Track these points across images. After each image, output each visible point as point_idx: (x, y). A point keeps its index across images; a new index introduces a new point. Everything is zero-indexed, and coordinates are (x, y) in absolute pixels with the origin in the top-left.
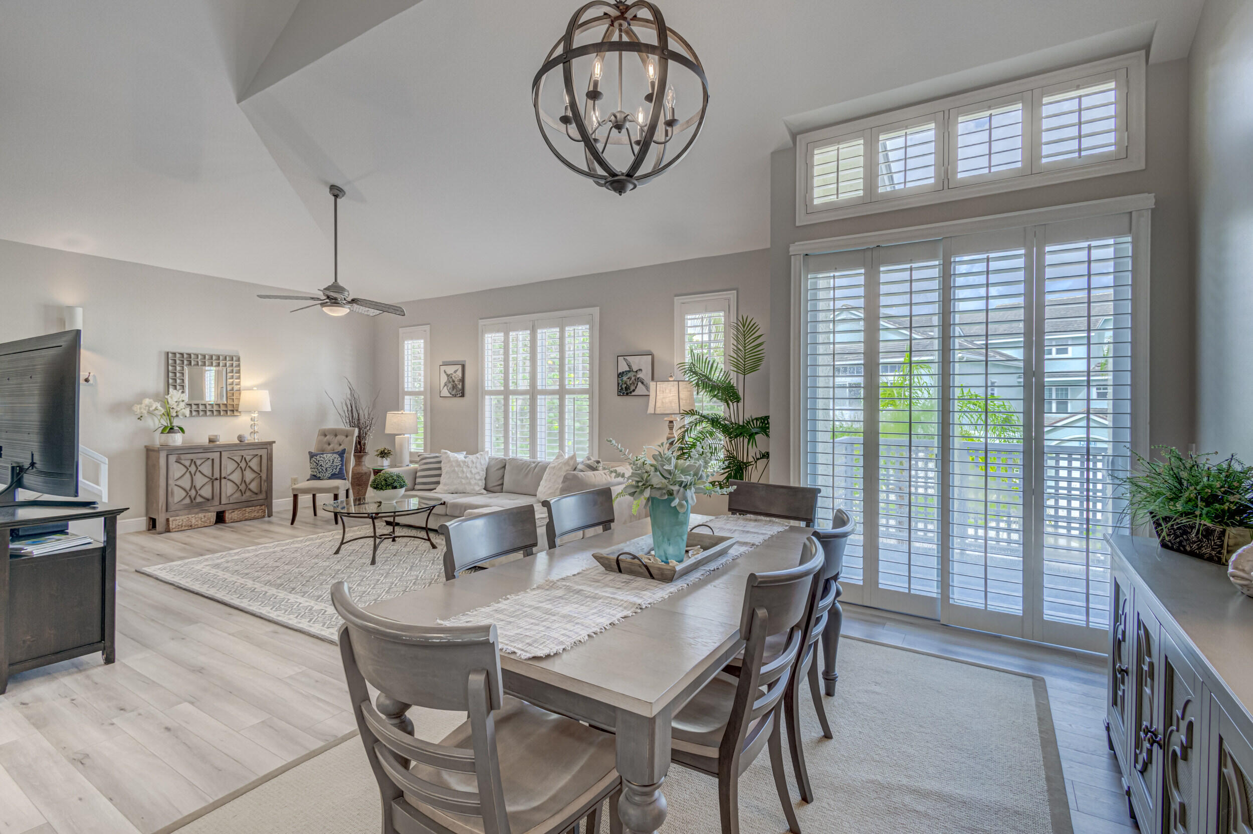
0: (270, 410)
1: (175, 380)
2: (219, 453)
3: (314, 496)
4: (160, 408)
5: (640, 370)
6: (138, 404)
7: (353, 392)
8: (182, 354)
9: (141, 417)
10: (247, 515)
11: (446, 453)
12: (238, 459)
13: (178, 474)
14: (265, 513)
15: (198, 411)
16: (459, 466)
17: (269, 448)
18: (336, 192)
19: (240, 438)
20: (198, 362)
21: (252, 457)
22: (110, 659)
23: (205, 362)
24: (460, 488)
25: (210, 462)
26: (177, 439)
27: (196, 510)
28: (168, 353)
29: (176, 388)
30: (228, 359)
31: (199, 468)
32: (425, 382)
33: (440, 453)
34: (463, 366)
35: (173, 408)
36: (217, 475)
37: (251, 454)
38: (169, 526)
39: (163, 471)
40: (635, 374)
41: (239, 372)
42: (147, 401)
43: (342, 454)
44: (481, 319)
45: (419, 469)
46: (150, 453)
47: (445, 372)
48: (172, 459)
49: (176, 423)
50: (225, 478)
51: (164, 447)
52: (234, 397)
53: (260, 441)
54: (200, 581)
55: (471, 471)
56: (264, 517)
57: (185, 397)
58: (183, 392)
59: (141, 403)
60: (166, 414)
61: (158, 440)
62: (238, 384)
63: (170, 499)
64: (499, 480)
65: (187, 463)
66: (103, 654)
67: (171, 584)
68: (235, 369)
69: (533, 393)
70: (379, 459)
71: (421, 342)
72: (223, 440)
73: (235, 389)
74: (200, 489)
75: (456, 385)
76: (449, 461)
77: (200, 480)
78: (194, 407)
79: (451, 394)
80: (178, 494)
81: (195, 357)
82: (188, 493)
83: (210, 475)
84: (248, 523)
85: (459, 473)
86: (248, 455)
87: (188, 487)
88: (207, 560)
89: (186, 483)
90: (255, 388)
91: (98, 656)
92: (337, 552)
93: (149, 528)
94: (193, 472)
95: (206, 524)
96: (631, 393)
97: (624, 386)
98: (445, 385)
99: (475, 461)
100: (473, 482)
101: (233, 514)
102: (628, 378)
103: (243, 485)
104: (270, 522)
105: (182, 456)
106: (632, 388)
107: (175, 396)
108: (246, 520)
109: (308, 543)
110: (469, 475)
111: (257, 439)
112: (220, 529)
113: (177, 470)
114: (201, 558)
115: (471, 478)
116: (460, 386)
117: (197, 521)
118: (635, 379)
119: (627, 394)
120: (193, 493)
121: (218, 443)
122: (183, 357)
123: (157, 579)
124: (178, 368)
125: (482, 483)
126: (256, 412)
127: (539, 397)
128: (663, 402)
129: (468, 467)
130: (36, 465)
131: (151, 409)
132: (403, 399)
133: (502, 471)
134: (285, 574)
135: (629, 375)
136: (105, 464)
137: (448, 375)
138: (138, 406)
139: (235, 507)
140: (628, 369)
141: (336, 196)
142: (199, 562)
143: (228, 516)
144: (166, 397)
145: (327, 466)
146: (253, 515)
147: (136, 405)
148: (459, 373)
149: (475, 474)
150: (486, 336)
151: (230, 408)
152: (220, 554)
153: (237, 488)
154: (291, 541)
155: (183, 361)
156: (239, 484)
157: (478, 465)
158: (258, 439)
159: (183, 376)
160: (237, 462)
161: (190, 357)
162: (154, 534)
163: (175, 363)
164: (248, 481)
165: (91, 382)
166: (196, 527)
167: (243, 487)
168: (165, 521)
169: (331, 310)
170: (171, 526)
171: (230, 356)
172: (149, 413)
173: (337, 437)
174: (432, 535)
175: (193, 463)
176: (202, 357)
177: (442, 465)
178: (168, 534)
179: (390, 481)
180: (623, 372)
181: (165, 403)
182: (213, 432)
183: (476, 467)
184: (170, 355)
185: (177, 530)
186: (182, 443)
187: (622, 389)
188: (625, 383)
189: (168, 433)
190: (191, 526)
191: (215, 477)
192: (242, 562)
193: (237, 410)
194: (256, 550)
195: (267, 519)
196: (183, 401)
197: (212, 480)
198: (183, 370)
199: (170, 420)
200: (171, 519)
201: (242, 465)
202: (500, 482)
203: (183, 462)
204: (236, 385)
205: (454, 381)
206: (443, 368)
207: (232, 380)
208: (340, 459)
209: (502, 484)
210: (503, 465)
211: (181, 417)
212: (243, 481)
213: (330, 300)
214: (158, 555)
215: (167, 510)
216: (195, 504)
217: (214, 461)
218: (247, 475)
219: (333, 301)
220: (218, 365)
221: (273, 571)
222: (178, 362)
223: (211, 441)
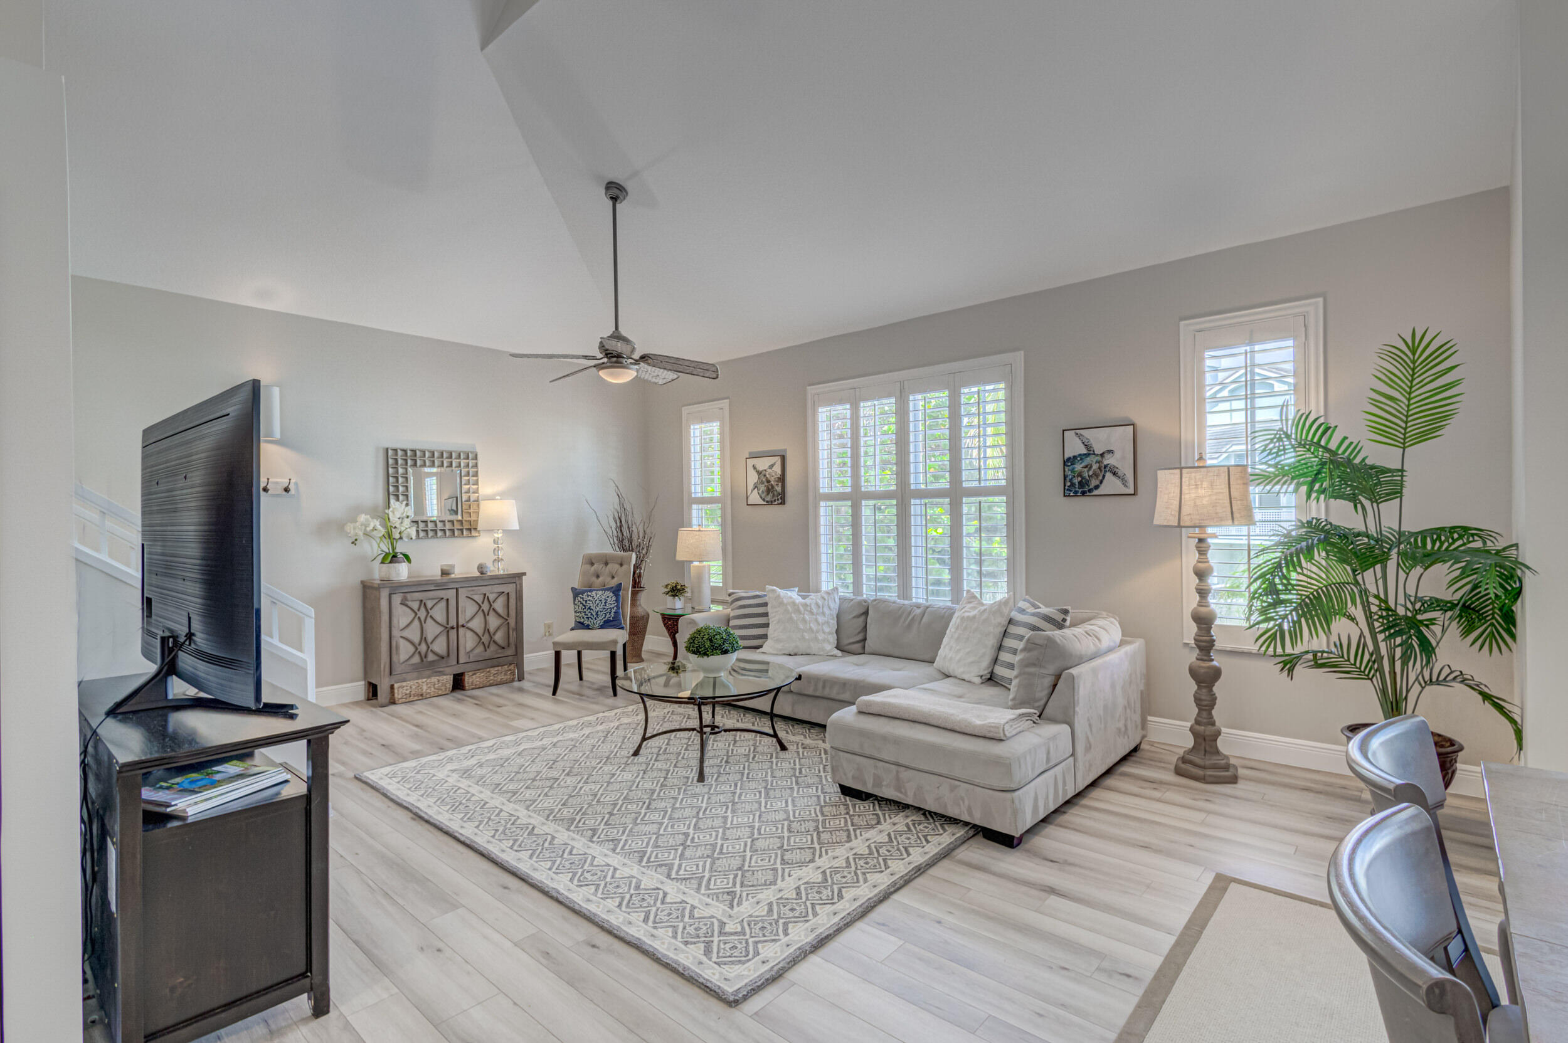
0: (518, 528)
1: (397, 487)
2: (455, 590)
3: (579, 653)
4: (379, 527)
5: (1110, 452)
6: (351, 522)
7: (622, 500)
8: (405, 451)
9: (356, 540)
10: (492, 678)
11: (773, 591)
12: (479, 598)
13: (403, 622)
14: (514, 675)
15: (426, 531)
16: (798, 611)
17: (518, 582)
18: (615, 192)
19: (481, 569)
20: (425, 461)
21: (497, 595)
22: (321, 1008)
23: (434, 461)
24: (802, 647)
25: (443, 603)
26: (402, 572)
27: (428, 672)
28: (387, 449)
29: (398, 500)
30: (462, 457)
31: (431, 613)
32: (723, 484)
33: (764, 590)
34: (783, 459)
35: (395, 527)
36: (453, 623)
37: (496, 591)
38: (393, 695)
39: (385, 617)
40: (1099, 458)
41: (476, 474)
42: (363, 518)
43: (617, 590)
44: (810, 385)
45: (731, 615)
46: (368, 591)
47: (754, 467)
48: (397, 599)
49: (400, 548)
50: (463, 626)
51: (386, 583)
52: (471, 511)
53: (506, 573)
54: (447, 804)
55: (816, 620)
56: (513, 681)
57: (410, 511)
58: (407, 505)
59: (356, 522)
60: (387, 537)
61: (378, 572)
62: (476, 492)
63: (395, 658)
64: (859, 633)
65: (415, 606)
66: (309, 998)
67: (406, 808)
68: (472, 471)
69: (903, 495)
70: (669, 599)
71: (715, 427)
72: (458, 573)
73: (472, 499)
74: (432, 643)
75: (773, 487)
76: (782, 604)
77: (432, 630)
78: (421, 525)
79: (764, 500)
80: (405, 651)
81: (422, 454)
82: (417, 649)
83: (444, 623)
84: (493, 690)
85: (799, 623)
86: (492, 592)
87: (416, 640)
88: (451, 759)
89: (414, 634)
90: (498, 497)
91: (303, 1002)
92: (636, 753)
93: (368, 695)
94: (423, 619)
95: (440, 692)
96: (1090, 491)
97: (1076, 481)
98: (755, 487)
99: (820, 603)
100: (821, 636)
101: (474, 676)
102: (1086, 467)
103: (487, 635)
104: (521, 690)
105: (409, 596)
106: (1094, 482)
107: (398, 509)
108: (491, 685)
109: (586, 731)
110: (814, 626)
111: (501, 569)
112: (459, 700)
113: (402, 616)
114: (442, 755)
115: (818, 632)
116: (779, 489)
117: (429, 688)
118: (1100, 468)
119: (1083, 494)
120: (423, 648)
121: (453, 576)
122: (406, 454)
123: (385, 795)
124: (401, 471)
125: (833, 638)
126: (500, 531)
127: (913, 501)
128: (1196, 506)
129: (811, 613)
130: (194, 638)
131: (368, 529)
132: (690, 509)
133: (862, 618)
134: (571, 796)
135: (1087, 461)
136: (311, 618)
137: (759, 473)
138: (352, 525)
139: (479, 667)
140: (1084, 451)
141: (614, 199)
142: (441, 764)
143: (468, 680)
144: (387, 511)
145: (598, 609)
146: (499, 678)
147: (349, 524)
148: (778, 469)
149: (823, 624)
150: (820, 410)
151: (466, 526)
152: (469, 747)
153: (478, 640)
154: (562, 725)
155: (406, 461)
156: (480, 634)
157: (827, 612)
158: (504, 570)
159: (407, 482)
160: (478, 604)
161: (415, 455)
162: (374, 706)
163: (397, 463)
164: (492, 630)
165: (292, 491)
166: (428, 696)
167: (486, 639)
168: (389, 689)
169: (611, 375)
170: (396, 695)
171: (464, 452)
172: (366, 534)
173: (609, 566)
174: (780, 726)
175: (423, 605)
176: (430, 455)
177: (769, 609)
178: (393, 707)
179: (718, 640)
180: (1075, 457)
181: (385, 520)
182: (446, 561)
183: (823, 614)
184: (390, 452)
185: (404, 700)
186: (408, 577)
187: (1073, 485)
188: (1080, 475)
189: (390, 562)
190: (422, 695)
191: (451, 625)
192: (502, 766)
193: (475, 529)
194: (517, 743)
195: (516, 684)
196: (408, 517)
197: (447, 629)
198: (407, 474)
199: (392, 544)
200: (396, 686)
201: (485, 608)
202: (860, 637)
203: (409, 603)
204: (474, 493)
205: (768, 481)
206: (751, 462)
207: (467, 487)
208: (614, 598)
209: (865, 640)
210: (862, 610)
211: (405, 539)
212: (486, 630)
213: (609, 358)
214: (383, 745)
215: (391, 674)
216: (426, 664)
217: (450, 602)
218: (490, 622)
219: (615, 359)
220: (451, 465)
221: (551, 787)
222: (400, 462)
223: (444, 573)
